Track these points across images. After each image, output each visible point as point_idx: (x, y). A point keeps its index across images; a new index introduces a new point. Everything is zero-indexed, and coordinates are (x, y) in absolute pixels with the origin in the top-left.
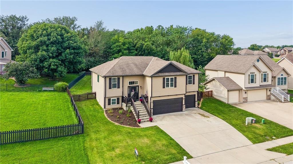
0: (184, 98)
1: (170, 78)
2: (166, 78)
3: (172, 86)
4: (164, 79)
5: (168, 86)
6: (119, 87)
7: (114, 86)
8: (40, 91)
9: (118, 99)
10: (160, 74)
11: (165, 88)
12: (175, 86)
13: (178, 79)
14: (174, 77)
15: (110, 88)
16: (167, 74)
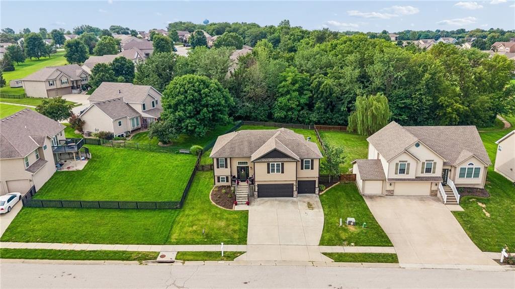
0: (295, 184)
1: (275, 163)
2: (271, 163)
3: (278, 171)
4: (268, 165)
5: (273, 171)
6: (226, 167)
7: (222, 166)
8: (177, 153)
9: (227, 178)
10: (263, 160)
11: (269, 173)
12: (283, 172)
13: (286, 165)
14: (280, 163)
15: (218, 167)
16: (271, 160)
